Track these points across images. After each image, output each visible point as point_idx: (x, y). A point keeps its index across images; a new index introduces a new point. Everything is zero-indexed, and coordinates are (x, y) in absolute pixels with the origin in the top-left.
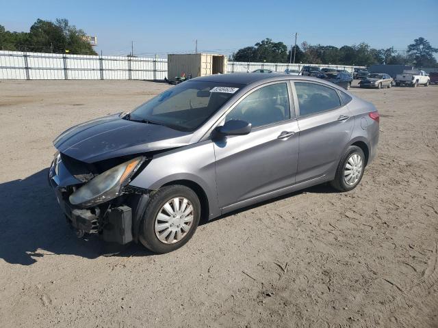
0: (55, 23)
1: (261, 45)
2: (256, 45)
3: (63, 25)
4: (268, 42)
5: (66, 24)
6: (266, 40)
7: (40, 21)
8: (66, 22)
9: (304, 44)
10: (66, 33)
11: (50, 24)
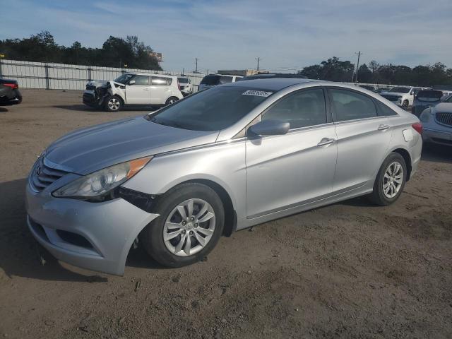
0: (125, 40)
1: (327, 64)
2: (322, 63)
3: (132, 42)
4: (335, 60)
5: (136, 41)
6: (333, 59)
7: (112, 38)
8: (136, 39)
9: (373, 63)
10: (135, 49)
11: (120, 41)
